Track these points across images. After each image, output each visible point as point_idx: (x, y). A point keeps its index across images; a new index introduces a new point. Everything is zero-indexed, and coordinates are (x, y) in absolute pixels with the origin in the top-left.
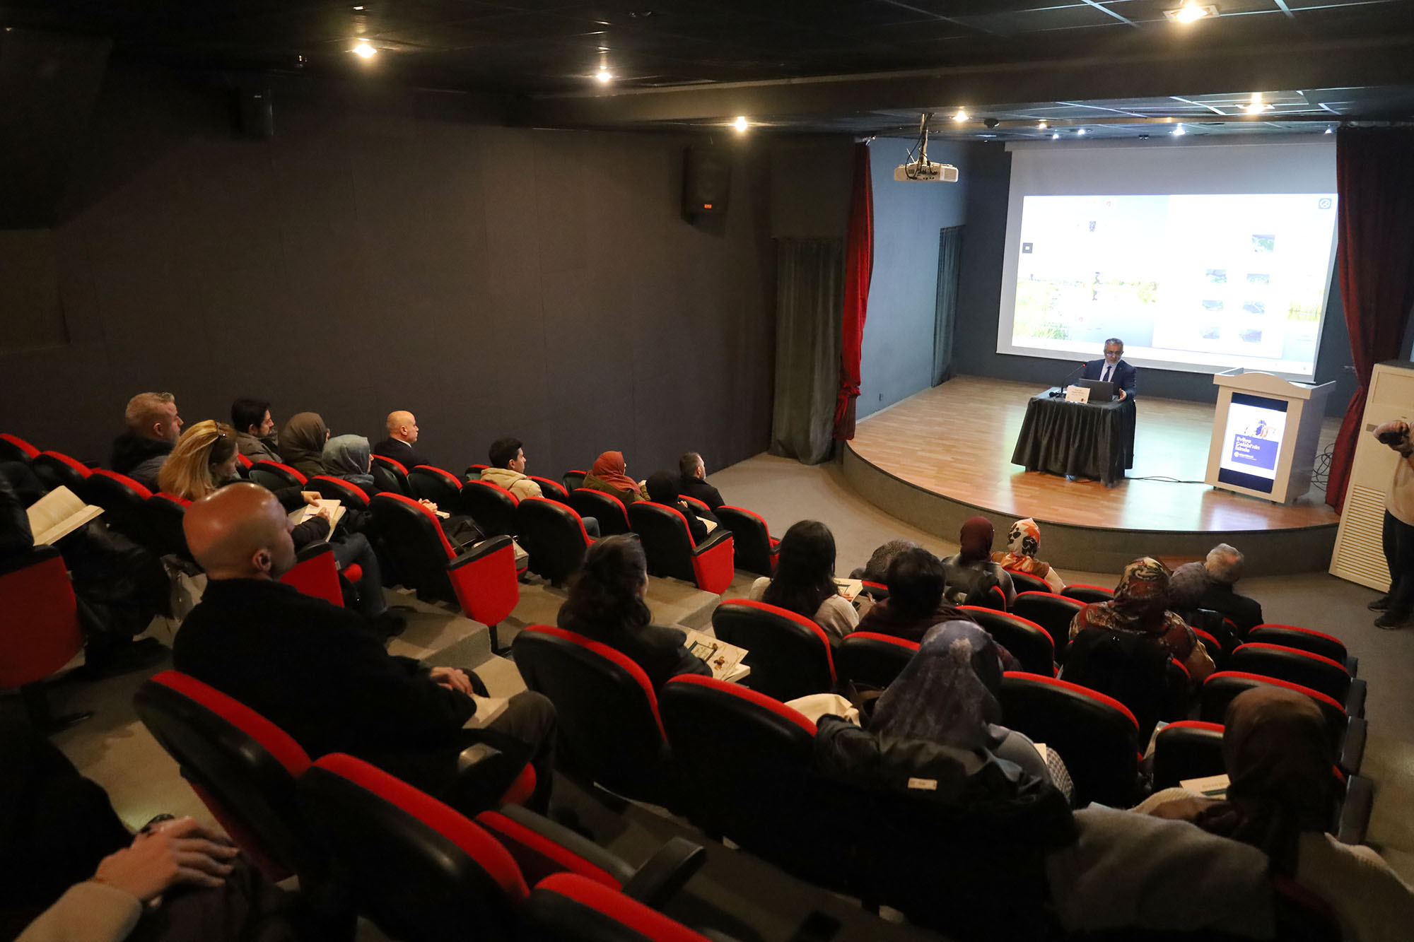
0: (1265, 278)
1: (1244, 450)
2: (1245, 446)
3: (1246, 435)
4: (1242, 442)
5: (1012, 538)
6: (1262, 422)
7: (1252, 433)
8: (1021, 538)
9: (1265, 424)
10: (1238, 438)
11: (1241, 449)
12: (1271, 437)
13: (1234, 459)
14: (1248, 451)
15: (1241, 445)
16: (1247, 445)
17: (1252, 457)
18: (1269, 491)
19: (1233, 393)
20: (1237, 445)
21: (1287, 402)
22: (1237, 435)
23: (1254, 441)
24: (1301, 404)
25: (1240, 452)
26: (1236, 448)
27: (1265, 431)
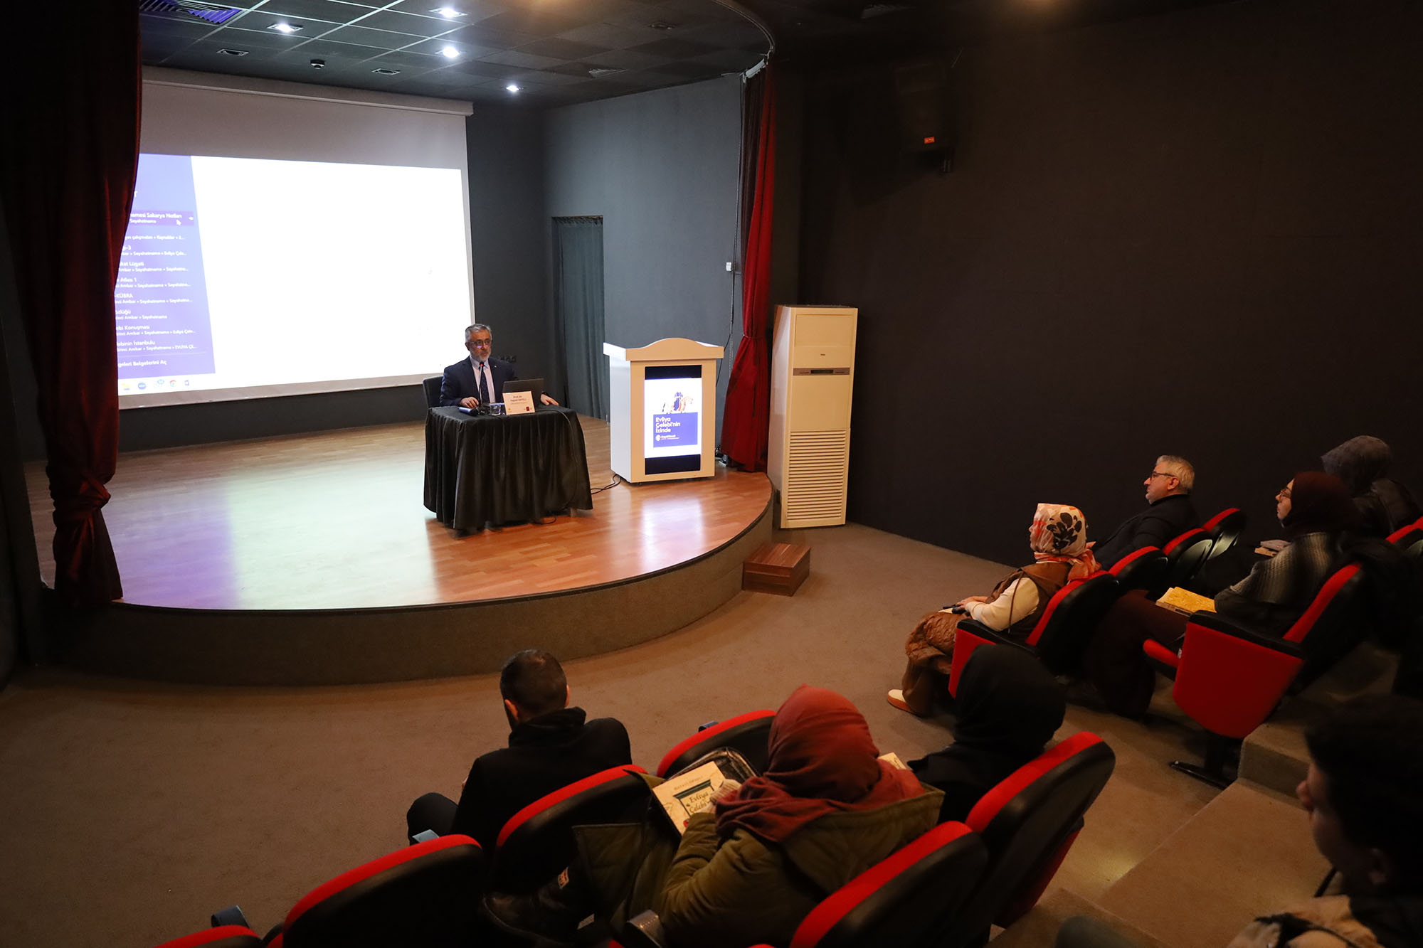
1: (664, 431)
2: (665, 425)
3: (665, 413)
4: (661, 423)
6: (678, 394)
7: (669, 409)
9: (682, 396)
10: (657, 419)
11: (661, 431)
12: (689, 409)
13: (657, 444)
14: (669, 430)
15: (661, 425)
16: (667, 424)
17: (674, 436)
18: (697, 467)
19: (646, 368)
20: (658, 427)
21: (700, 366)
22: (655, 416)
23: (673, 418)
24: (714, 364)
25: (661, 434)
26: (657, 431)
27: (683, 403)
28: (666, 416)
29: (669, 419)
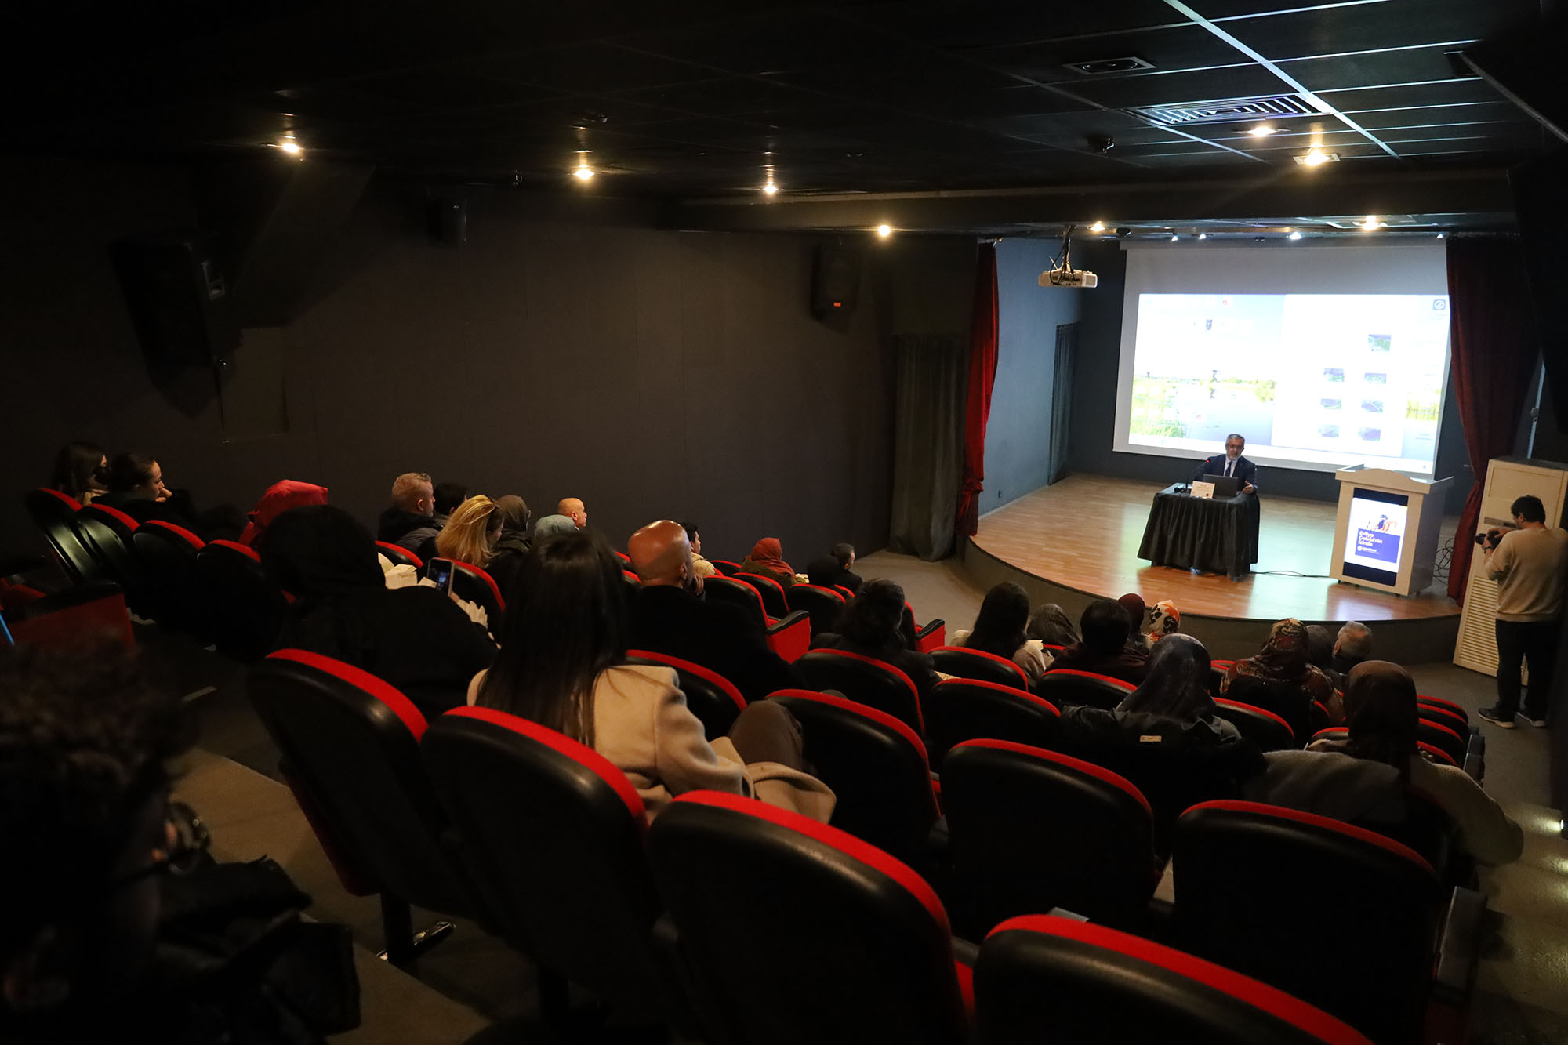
0: (1382, 377)
1: (1367, 544)
2: (1368, 540)
3: (1369, 529)
4: (1364, 536)
5: (1154, 618)
6: (1383, 516)
7: (1374, 527)
8: (1162, 618)
9: (1387, 518)
10: (1361, 532)
11: (1364, 543)
12: (1393, 531)
13: (1358, 553)
14: (1371, 545)
15: (1364, 539)
16: (1370, 539)
17: (1375, 550)
18: (1392, 583)
19: (1355, 489)
20: (1360, 539)
21: (1407, 497)
22: (1360, 530)
23: (1377, 535)
24: (1421, 498)
25: (1363, 546)
26: (1360, 542)
27: (1387, 525)
28: (1370, 532)
29: (1372, 535)
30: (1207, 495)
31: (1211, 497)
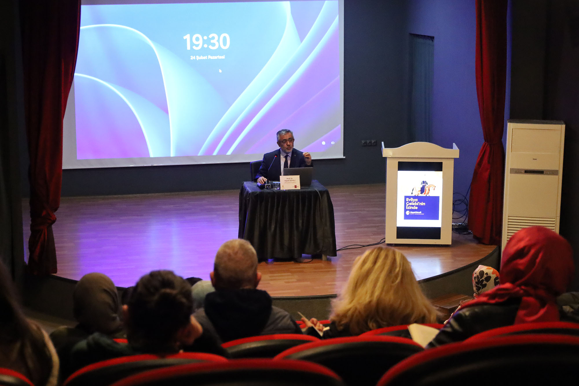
1: (413, 208)
2: (414, 204)
3: (413, 195)
4: (410, 202)
6: (424, 182)
7: (417, 193)
9: (427, 184)
10: (407, 199)
11: (410, 208)
12: (432, 193)
13: (406, 217)
14: (417, 208)
15: (410, 204)
16: (415, 203)
17: (420, 212)
18: (438, 237)
19: (399, 162)
20: (408, 205)
21: (442, 163)
22: (406, 197)
23: (420, 199)
24: (452, 162)
25: (410, 210)
26: (407, 208)
27: (427, 189)
28: (414, 197)
29: (417, 200)
30: (296, 187)
31: (299, 188)
